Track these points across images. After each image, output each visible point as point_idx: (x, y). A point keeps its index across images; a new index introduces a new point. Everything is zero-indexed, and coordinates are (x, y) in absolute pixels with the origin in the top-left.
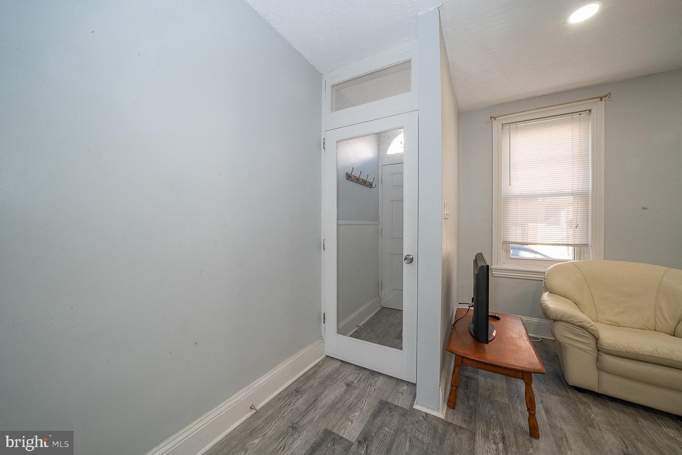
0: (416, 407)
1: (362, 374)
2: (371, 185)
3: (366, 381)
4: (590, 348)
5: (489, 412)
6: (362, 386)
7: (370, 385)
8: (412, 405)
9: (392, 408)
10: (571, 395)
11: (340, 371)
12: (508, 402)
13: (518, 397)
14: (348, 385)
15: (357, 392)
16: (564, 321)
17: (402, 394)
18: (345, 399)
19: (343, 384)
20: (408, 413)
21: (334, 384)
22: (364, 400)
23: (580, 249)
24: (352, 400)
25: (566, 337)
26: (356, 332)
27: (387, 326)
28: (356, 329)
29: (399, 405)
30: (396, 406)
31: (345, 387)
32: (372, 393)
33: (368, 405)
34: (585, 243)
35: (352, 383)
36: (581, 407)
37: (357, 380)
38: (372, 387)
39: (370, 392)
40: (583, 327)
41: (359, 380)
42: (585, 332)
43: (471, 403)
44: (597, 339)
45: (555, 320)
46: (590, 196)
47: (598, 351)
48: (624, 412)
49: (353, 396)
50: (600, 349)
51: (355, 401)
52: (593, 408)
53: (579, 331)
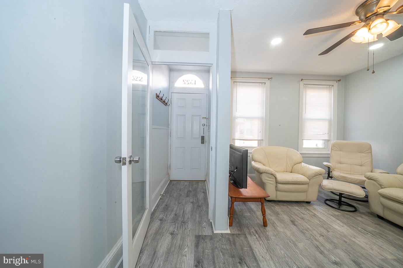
0: (215, 232)
1: (177, 224)
2: (167, 104)
3: (182, 227)
4: (274, 183)
5: (246, 222)
6: (181, 231)
7: (185, 229)
8: (213, 232)
9: (204, 237)
10: (268, 204)
11: (162, 227)
12: (250, 215)
13: (252, 211)
14: (172, 234)
15: (179, 236)
16: (265, 173)
17: (205, 228)
18: (175, 243)
19: (169, 235)
20: (213, 237)
21: (162, 237)
22: (186, 239)
23: (260, 142)
24: (179, 242)
25: (266, 179)
26: (161, 199)
27: (178, 191)
28: (160, 197)
29: (206, 234)
30: (205, 236)
31: (170, 236)
32: (188, 233)
33: (190, 241)
34: (262, 139)
35: (174, 232)
36: (273, 208)
37: (176, 229)
38: (187, 230)
39: (187, 233)
40: (272, 174)
41: (177, 228)
42: (273, 176)
43: (237, 220)
44: (276, 178)
45: (262, 173)
46: (264, 119)
47: (276, 183)
48: (283, 205)
49: (179, 240)
50: (277, 182)
51: (181, 242)
52: (276, 207)
53: (270, 176)
